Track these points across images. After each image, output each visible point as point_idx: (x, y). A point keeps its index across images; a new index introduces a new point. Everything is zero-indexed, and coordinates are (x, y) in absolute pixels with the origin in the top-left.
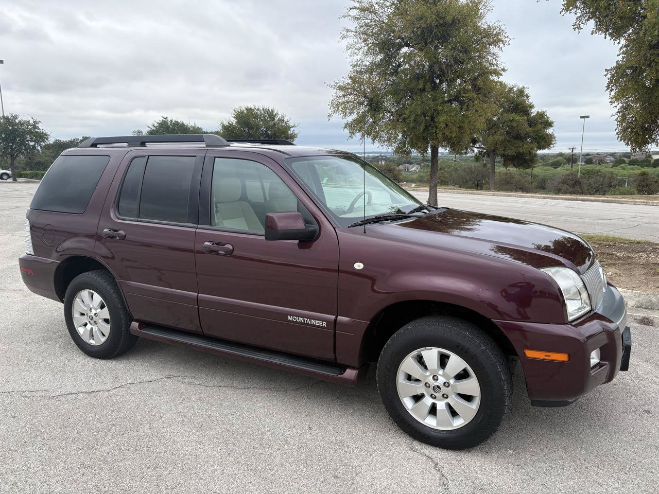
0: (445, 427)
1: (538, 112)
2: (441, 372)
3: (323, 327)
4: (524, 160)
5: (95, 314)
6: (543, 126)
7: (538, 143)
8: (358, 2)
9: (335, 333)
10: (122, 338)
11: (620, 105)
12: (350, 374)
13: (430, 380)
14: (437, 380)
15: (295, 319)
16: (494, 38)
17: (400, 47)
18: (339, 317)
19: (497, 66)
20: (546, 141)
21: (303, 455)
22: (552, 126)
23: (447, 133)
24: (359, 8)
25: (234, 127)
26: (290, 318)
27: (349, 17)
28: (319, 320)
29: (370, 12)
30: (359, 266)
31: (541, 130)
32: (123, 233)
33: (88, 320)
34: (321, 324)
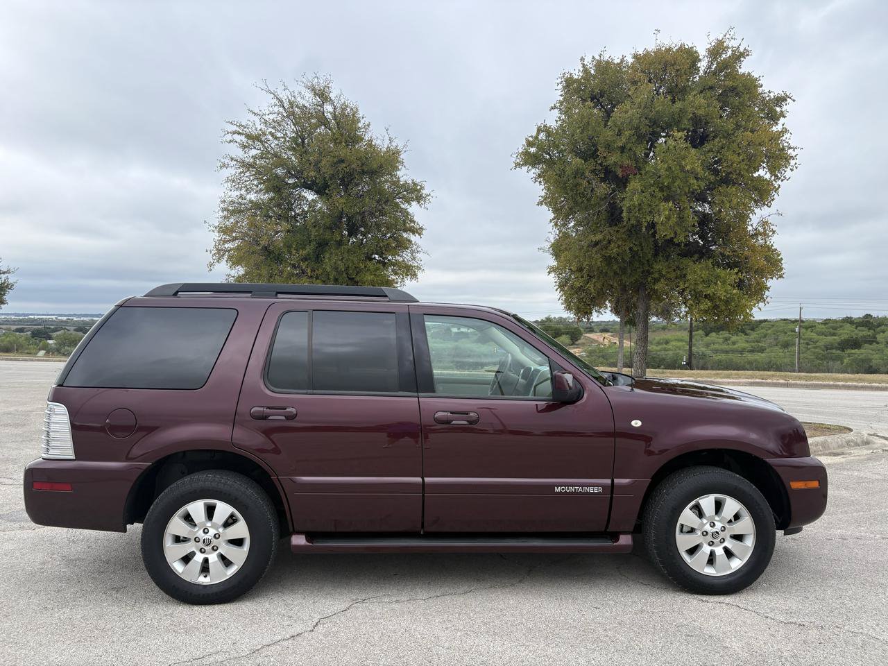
0: (723, 572)
2: (717, 518)
3: (599, 493)
5: (215, 535)
9: (611, 498)
12: (625, 540)
13: (708, 528)
14: (715, 525)
15: (563, 489)
18: (616, 481)
24: (244, 134)
26: (557, 490)
28: (594, 486)
30: (636, 424)
32: (294, 410)
33: (197, 547)
34: (596, 490)
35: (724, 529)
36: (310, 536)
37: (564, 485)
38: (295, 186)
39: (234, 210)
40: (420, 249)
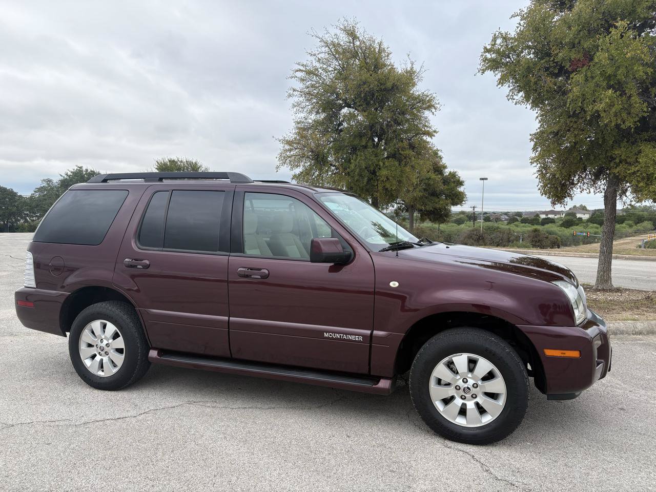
0: (474, 424)
1: (450, 172)
2: (470, 375)
3: (359, 341)
4: (440, 215)
5: (107, 344)
6: (456, 184)
7: (452, 199)
8: (303, 65)
9: (370, 346)
10: (137, 367)
11: (539, 165)
12: (384, 384)
13: (460, 383)
14: (467, 382)
15: (331, 335)
16: (427, 103)
17: (341, 108)
18: (375, 332)
19: (430, 128)
20: (458, 198)
21: (354, 457)
22: (463, 185)
23: (388, 186)
24: (304, 71)
26: (326, 335)
27: (296, 78)
28: (356, 334)
29: (314, 74)
30: (394, 285)
31: (453, 188)
32: (147, 262)
33: (97, 352)
34: (357, 338)
35: (475, 386)
36: (162, 352)
37: (333, 332)
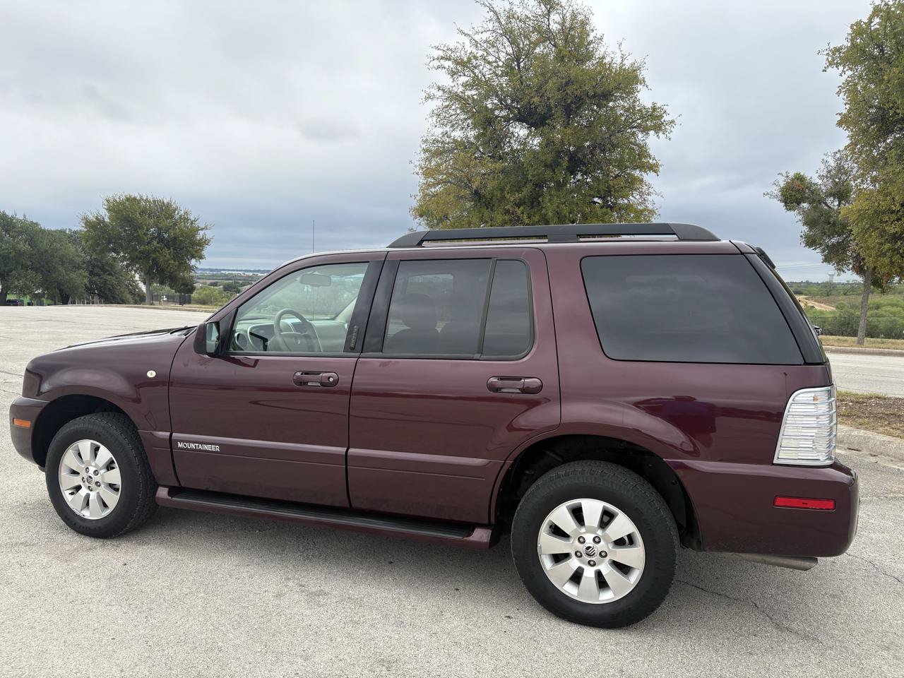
25: (106, 225)
38: (507, 119)
39: (437, 151)
40: (651, 190)
